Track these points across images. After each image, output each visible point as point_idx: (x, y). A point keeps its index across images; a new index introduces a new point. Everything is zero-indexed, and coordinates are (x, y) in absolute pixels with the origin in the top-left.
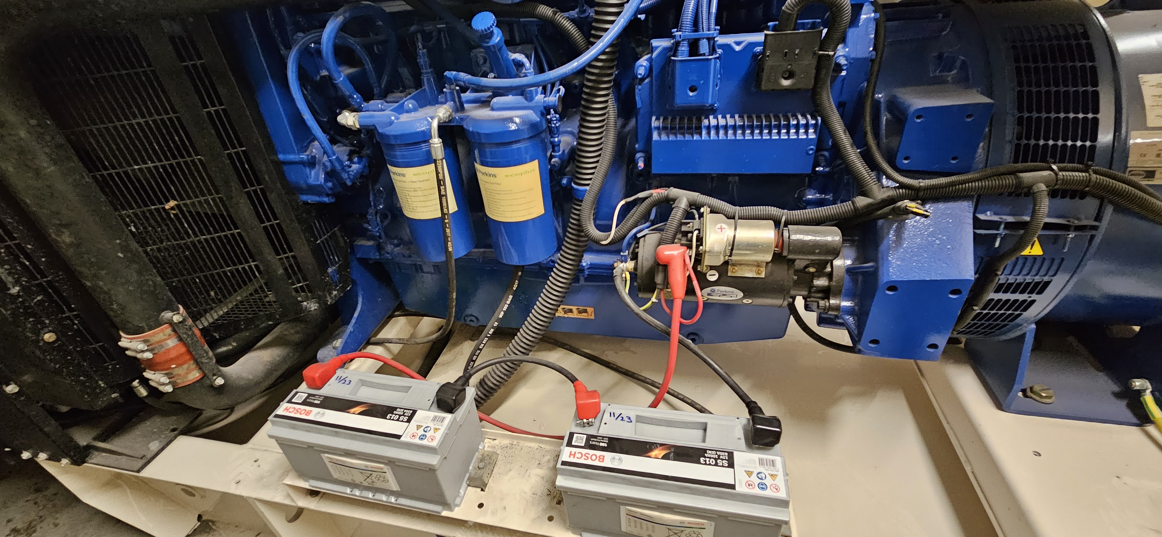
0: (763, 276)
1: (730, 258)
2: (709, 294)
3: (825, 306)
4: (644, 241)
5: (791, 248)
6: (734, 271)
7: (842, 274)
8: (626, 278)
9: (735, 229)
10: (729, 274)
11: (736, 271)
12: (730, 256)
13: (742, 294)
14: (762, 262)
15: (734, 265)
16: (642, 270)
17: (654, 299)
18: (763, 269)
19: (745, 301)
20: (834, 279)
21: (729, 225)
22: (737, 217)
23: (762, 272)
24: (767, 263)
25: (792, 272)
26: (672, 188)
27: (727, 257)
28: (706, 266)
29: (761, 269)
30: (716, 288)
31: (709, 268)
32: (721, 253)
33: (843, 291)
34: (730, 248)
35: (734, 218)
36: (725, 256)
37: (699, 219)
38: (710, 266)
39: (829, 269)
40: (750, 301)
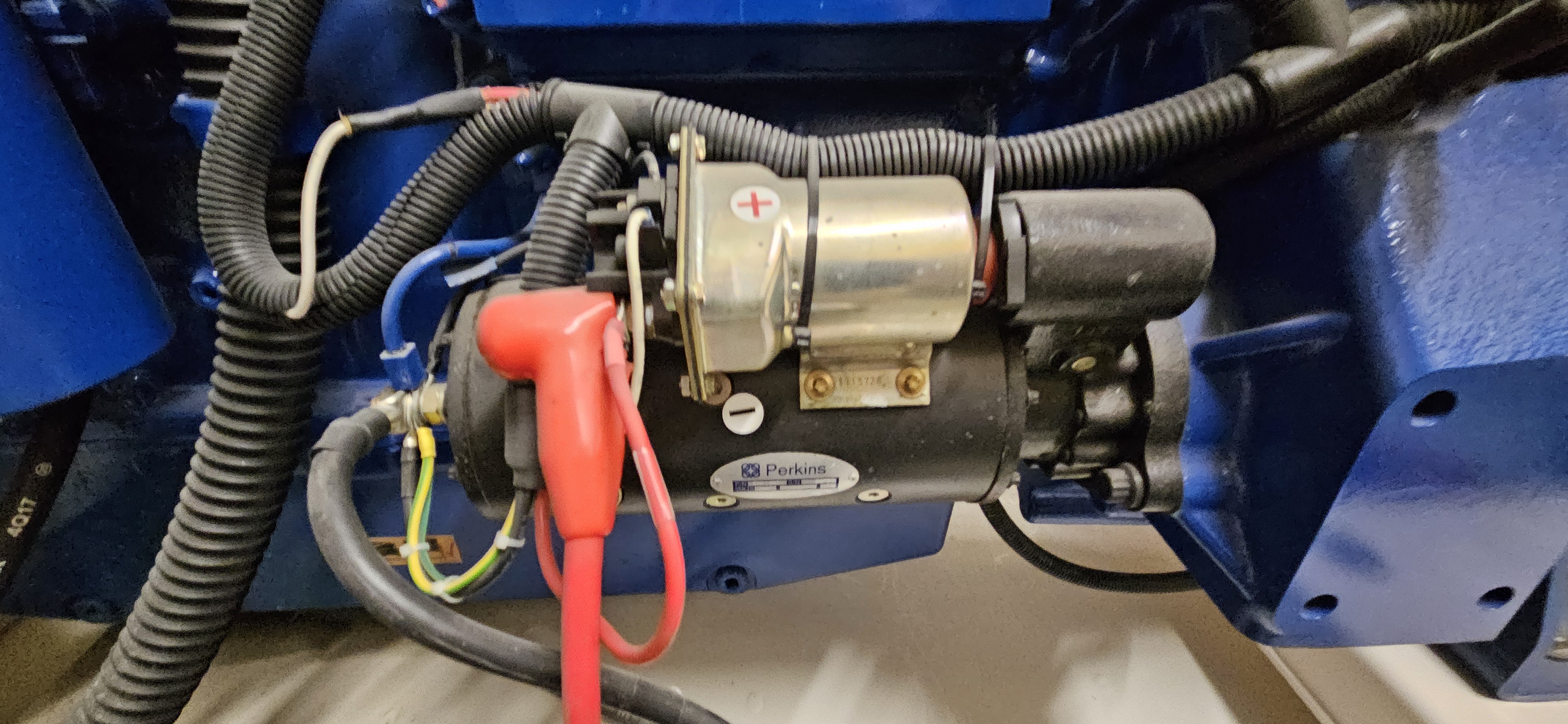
0: (924, 398)
1: (801, 331)
2: (737, 486)
3: (1132, 490)
4: (482, 301)
5: (1036, 272)
6: (820, 388)
7: (1179, 370)
8: (417, 451)
9: (813, 211)
10: (805, 402)
11: (830, 390)
12: (804, 319)
13: (855, 474)
14: (919, 344)
15: (816, 366)
16: (468, 414)
17: (503, 540)
18: (922, 374)
19: (865, 496)
20: (1158, 388)
21: (787, 200)
22: (813, 168)
23: (921, 384)
24: (938, 347)
25: (1019, 375)
26: (554, 81)
27: (788, 331)
28: (710, 375)
29: (918, 374)
30: (762, 460)
31: (727, 385)
32: (758, 308)
33: (1187, 428)
34: (797, 286)
35: (802, 173)
36: (779, 328)
37: (663, 173)
38: (731, 376)
39: (1129, 357)
40: (883, 494)
